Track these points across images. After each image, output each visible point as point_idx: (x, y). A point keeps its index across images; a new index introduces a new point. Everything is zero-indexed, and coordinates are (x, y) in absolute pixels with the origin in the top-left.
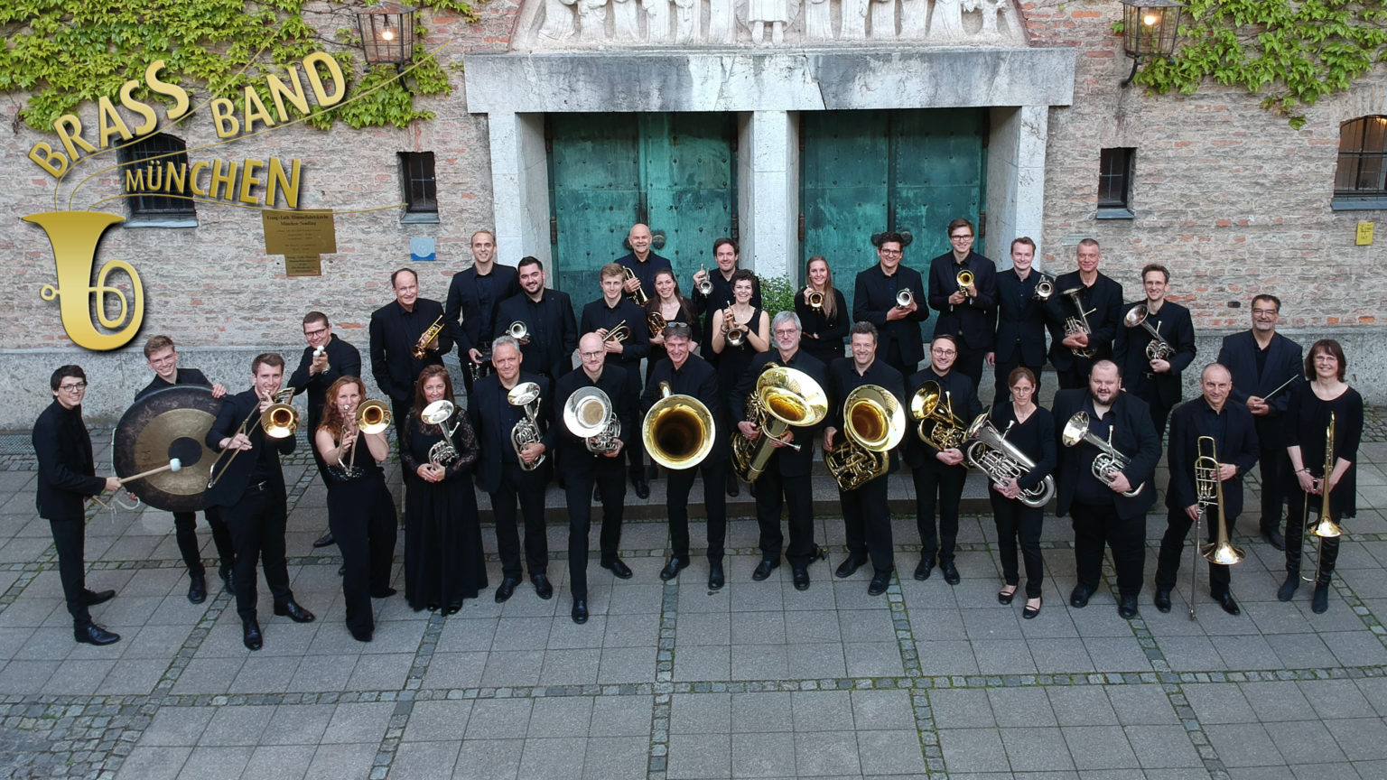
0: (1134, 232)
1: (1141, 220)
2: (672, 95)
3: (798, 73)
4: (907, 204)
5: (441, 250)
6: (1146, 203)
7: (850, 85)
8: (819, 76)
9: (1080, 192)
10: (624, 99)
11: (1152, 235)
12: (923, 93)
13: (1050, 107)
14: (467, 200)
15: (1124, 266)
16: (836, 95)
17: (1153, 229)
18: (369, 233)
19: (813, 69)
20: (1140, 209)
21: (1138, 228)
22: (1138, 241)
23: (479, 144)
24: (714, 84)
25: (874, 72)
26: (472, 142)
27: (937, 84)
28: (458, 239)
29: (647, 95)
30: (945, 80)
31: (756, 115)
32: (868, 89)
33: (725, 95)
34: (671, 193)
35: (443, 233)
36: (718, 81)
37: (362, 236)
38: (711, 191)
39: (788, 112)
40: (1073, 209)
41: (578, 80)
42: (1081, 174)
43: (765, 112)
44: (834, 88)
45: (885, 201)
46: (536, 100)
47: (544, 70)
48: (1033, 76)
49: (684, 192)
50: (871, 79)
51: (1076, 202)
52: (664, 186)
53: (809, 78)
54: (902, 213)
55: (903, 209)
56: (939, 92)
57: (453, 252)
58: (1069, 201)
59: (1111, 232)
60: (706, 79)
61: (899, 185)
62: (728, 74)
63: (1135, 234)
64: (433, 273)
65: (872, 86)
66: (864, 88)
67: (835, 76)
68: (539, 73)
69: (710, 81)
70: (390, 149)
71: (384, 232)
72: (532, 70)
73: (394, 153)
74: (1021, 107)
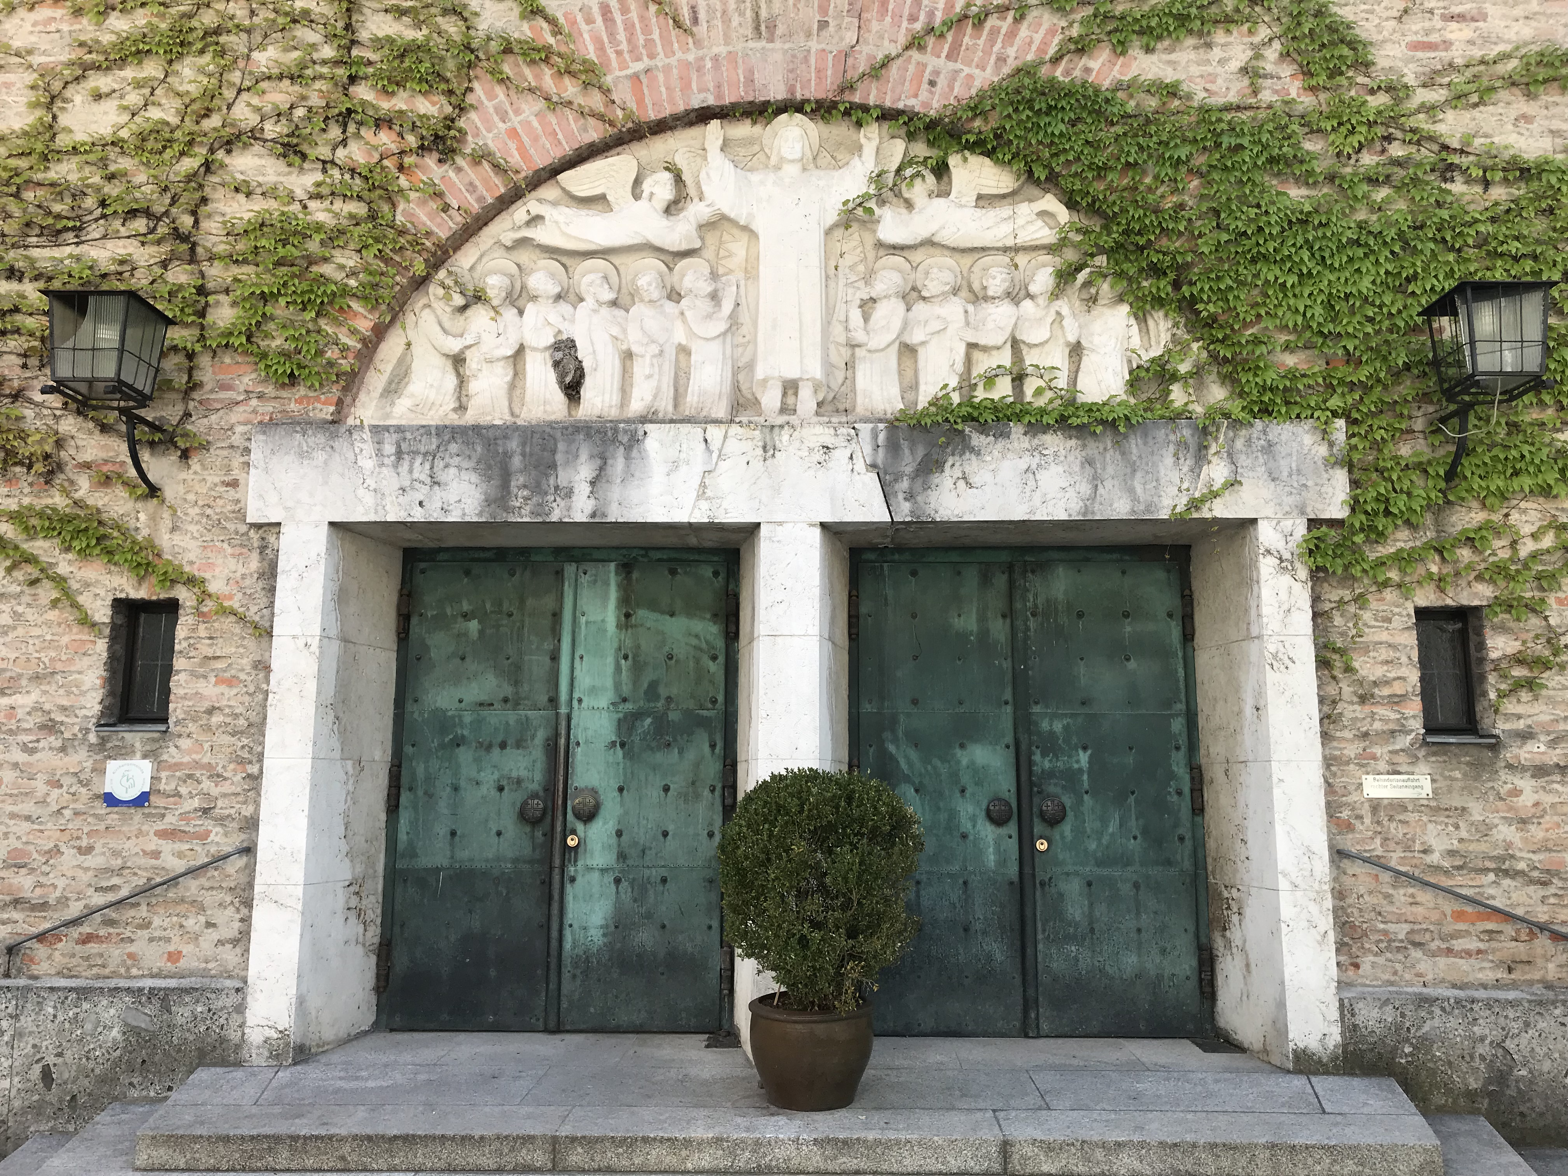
0: (1504, 775)
1: (1515, 750)
2: (615, 492)
3: (840, 455)
4: (1050, 746)
5: (162, 787)
6: (1519, 717)
7: (936, 479)
8: (880, 462)
9: (1386, 691)
10: (526, 499)
11: (1542, 782)
12: (1071, 493)
13: (1310, 520)
14: (223, 688)
15: (1496, 846)
16: (910, 496)
17: (1540, 771)
18: (32, 751)
19: (868, 449)
20: (1508, 726)
21: (1510, 767)
22: (1516, 792)
23: (261, 584)
24: (691, 475)
25: (978, 454)
26: (248, 582)
27: (1095, 477)
28: (197, 764)
29: (569, 493)
30: (1110, 470)
31: (764, 530)
32: (970, 485)
33: (709, 493)
34: (616, 716)
35: (171, 754)
36: (698, 468)
37: (20, 757)
38: (688, 713)
39: (823, 526)
40: (1377, 725)
41: (447, 466)
42: (1384, 654)
43: (780, 524)
44: (905, 484)
45: (1009, 739)
46: (369, 499)
47: (389, 448)
48: (1271, 464)
49: (637, 716)
50: (972, 465)
51: (1381, 711)
52: (603, 701)
53: (860, 465)
54: (1042, 763)
55: (1044, 755)
56: (1101, 490)
57: (183, 790)
58: (1367, 709)
59: (1457, 774)
60: (675, 465)
61: (1036, 709)
62: (715, 456)
63: (1507, 781)
64: (140, 834)
65: (974, 480)
66: (961, 484)
67: (908, 463)
68: (379, 453)
69: (684, 469)
70: (102, 593)
71: (63, 749)
72: (368, 448)
73: (109, 602)
74: (1254, 521)
